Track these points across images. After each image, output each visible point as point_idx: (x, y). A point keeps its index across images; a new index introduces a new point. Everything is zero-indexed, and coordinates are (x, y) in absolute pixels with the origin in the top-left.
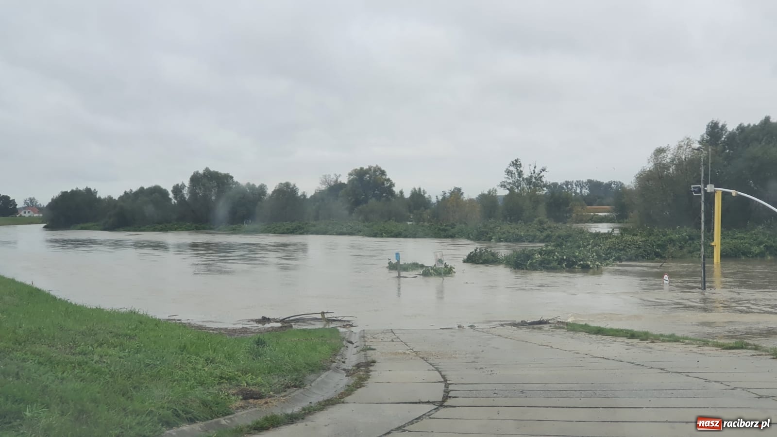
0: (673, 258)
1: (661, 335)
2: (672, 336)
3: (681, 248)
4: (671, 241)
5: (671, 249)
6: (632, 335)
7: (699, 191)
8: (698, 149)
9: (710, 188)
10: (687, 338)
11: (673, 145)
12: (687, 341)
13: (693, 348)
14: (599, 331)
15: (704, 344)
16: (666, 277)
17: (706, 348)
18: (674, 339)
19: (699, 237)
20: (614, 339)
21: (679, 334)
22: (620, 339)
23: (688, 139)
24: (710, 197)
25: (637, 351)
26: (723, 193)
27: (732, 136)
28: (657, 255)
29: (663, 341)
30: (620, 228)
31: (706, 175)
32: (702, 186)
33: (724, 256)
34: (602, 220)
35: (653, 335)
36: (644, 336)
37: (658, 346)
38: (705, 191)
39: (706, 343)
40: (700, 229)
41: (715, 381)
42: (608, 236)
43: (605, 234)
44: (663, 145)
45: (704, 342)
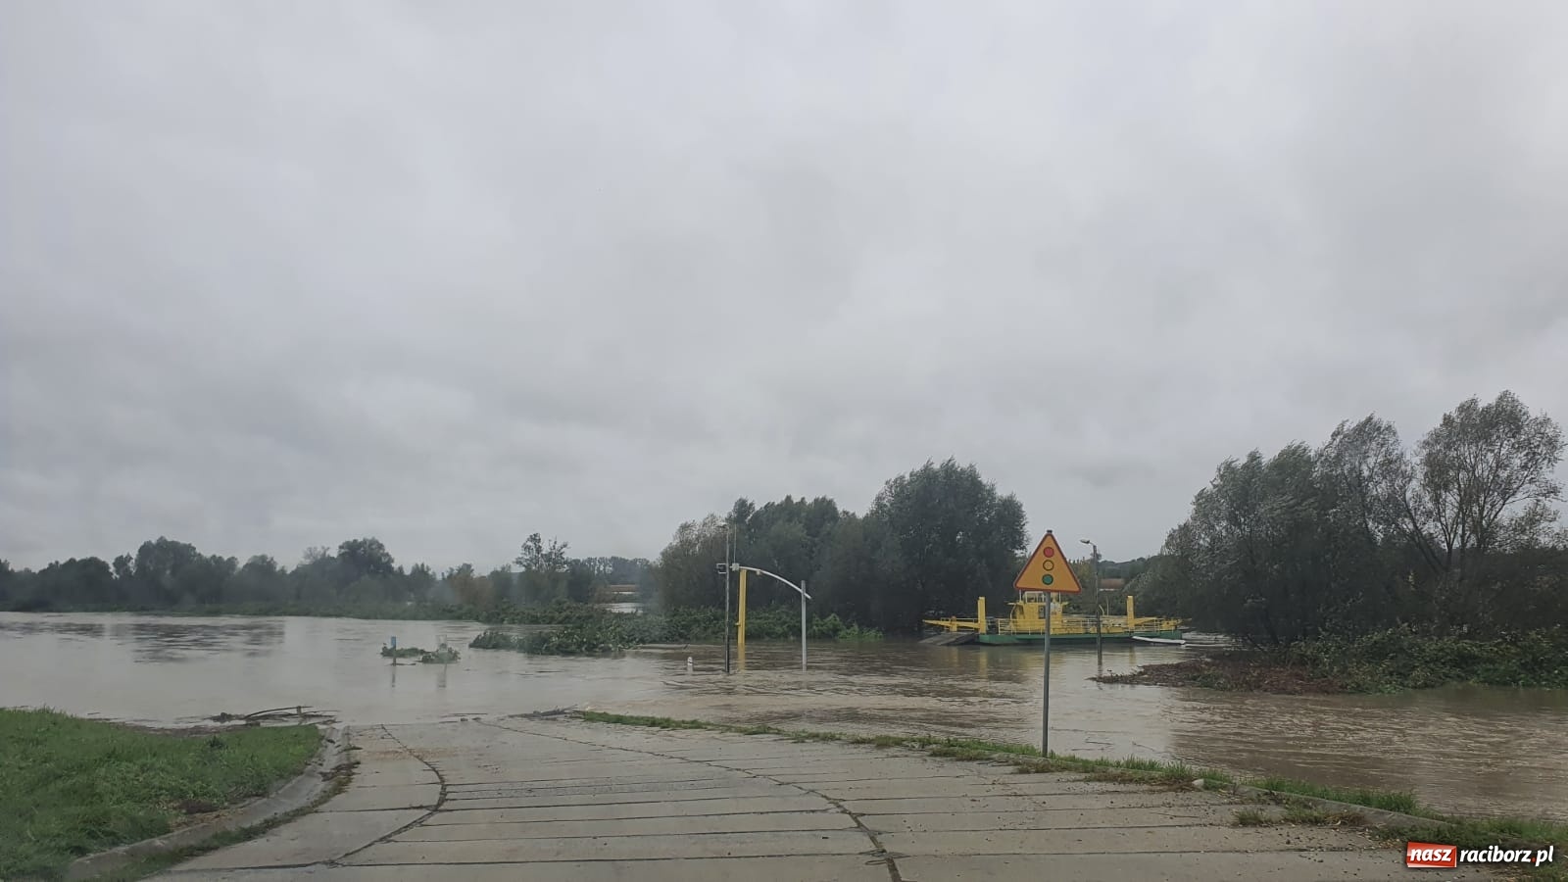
0: (698, 639)
1: (683, 722)
2: (693, 722)
3: (706, 629)
4: (696, 621)
5: (696, 630)
6: (653, 723)
7: (724, 570)
8: (724, 527)
9: (735, 567)
10: (709, 724)
11: (699, 521)
12: (709, 727)
13: (715, 734)
14: (619, 720)
15: (727, 730)
16: (690, 659)
17: (728, 734)
18: (695, 725)
19: (724, 618)
20: (633, 727)
21: (703, 720)
22: (640, 728)
23: (712, 515)
24: (735, 576)
25: (656, 740)
26: (748, 571)
27: (757, 515)
28: (681, 635)
29: (685, 728)
30: (644, 609)
31: (731, 553)
32: (727, 565)
33: (748, 637)
34: (625, 600)
35: (674, 722)
36: (665, 724)
37: (679, 733)
38: (731, 569)
39: (729, 729)
40: (724, 608)
41: (737, 770)
42: (631, 617)
43: (628, 614)
44: (690, 522)
45: (726, 727)
